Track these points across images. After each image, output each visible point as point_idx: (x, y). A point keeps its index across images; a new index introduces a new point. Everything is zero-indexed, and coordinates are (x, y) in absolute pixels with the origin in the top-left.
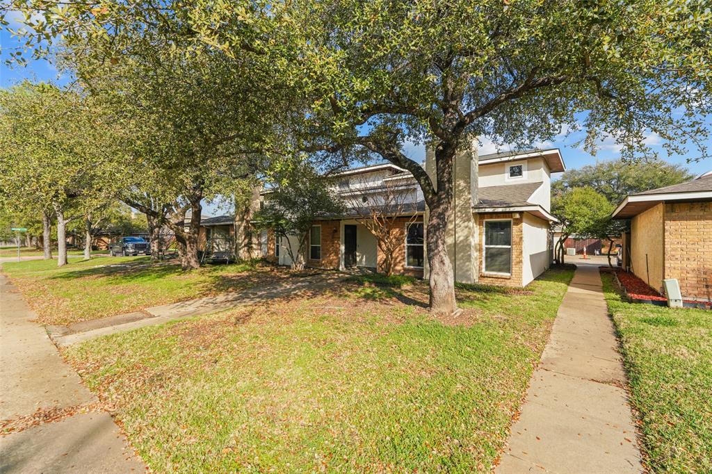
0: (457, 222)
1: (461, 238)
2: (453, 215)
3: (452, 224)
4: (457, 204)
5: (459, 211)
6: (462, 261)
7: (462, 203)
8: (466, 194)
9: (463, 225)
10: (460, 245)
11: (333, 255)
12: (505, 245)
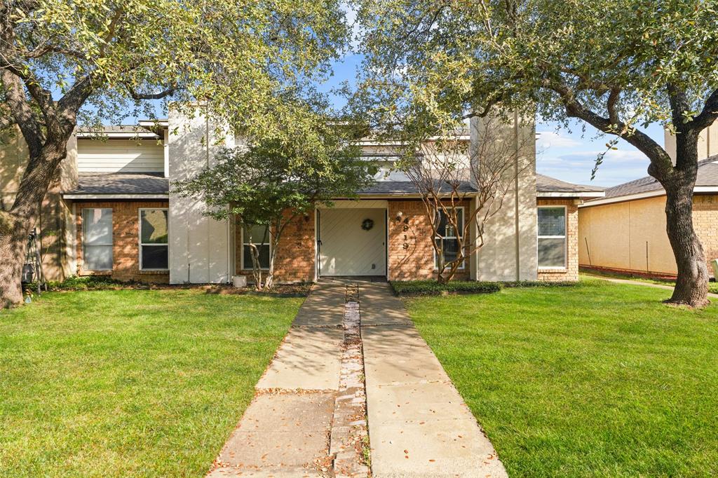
0: (519, 208)
1: (525, 229)
2: (514, 200)
3: (512, 210)
4: (519, 185)
5: (522, 195)
6: (526, 256)
7: (525, 185)
8: (531, 174)
9: (527, 212)
10: (524, 236)
11: (300, 259)
12: (559, 235)
